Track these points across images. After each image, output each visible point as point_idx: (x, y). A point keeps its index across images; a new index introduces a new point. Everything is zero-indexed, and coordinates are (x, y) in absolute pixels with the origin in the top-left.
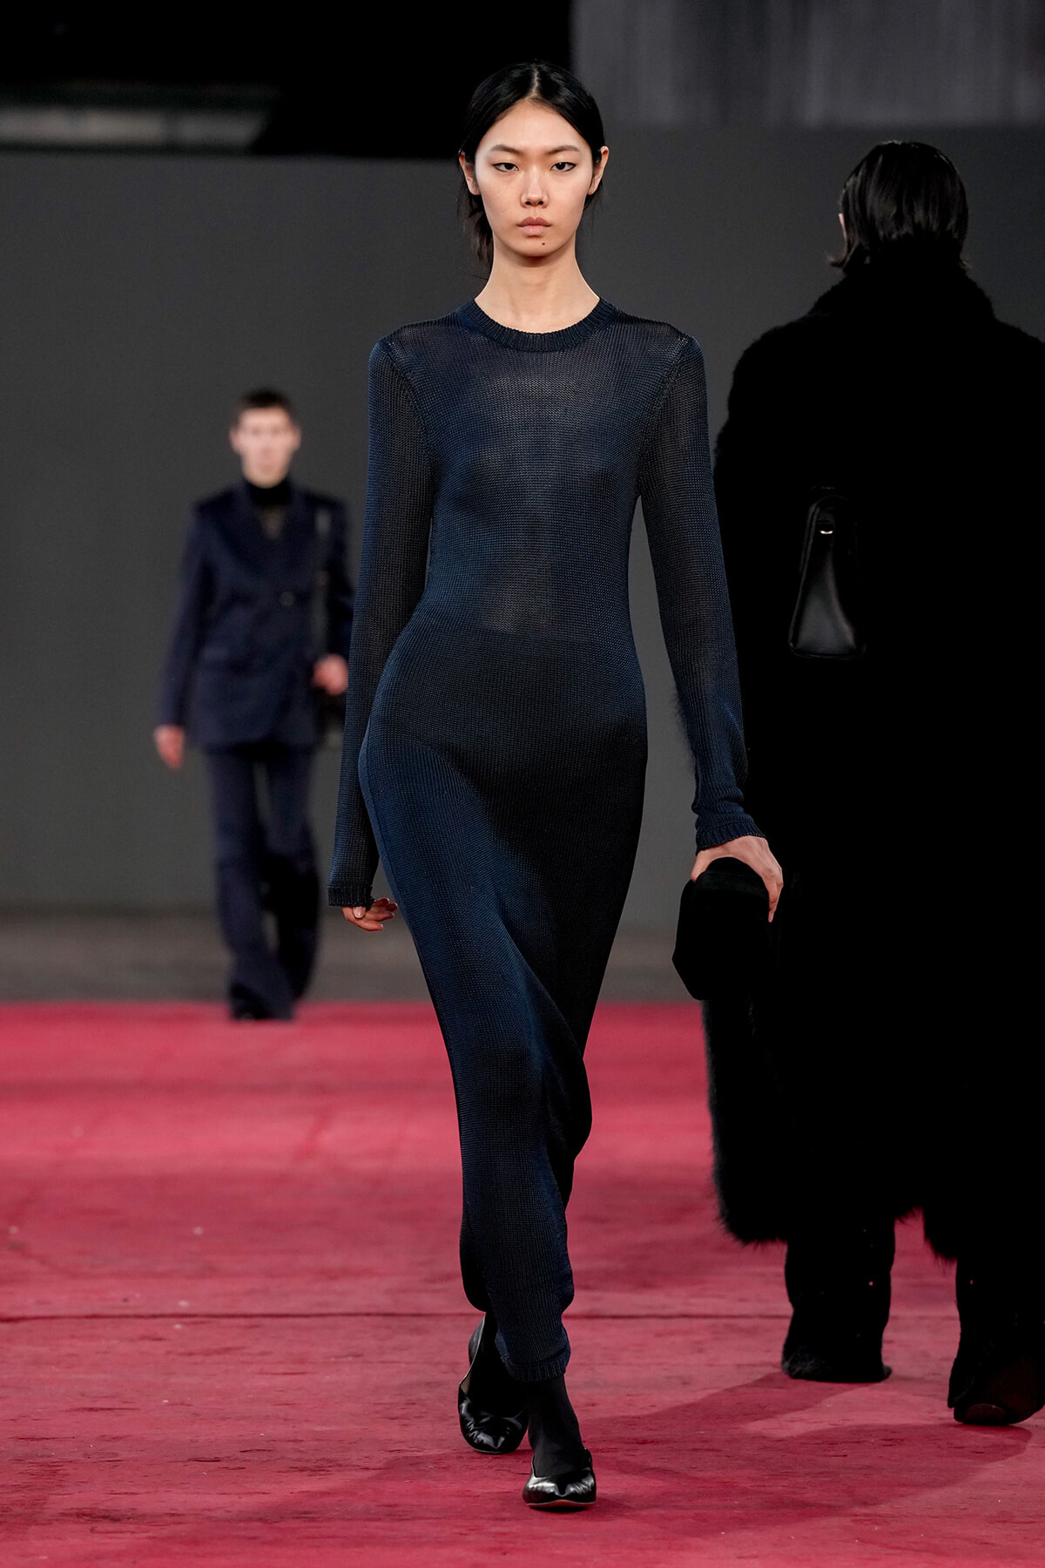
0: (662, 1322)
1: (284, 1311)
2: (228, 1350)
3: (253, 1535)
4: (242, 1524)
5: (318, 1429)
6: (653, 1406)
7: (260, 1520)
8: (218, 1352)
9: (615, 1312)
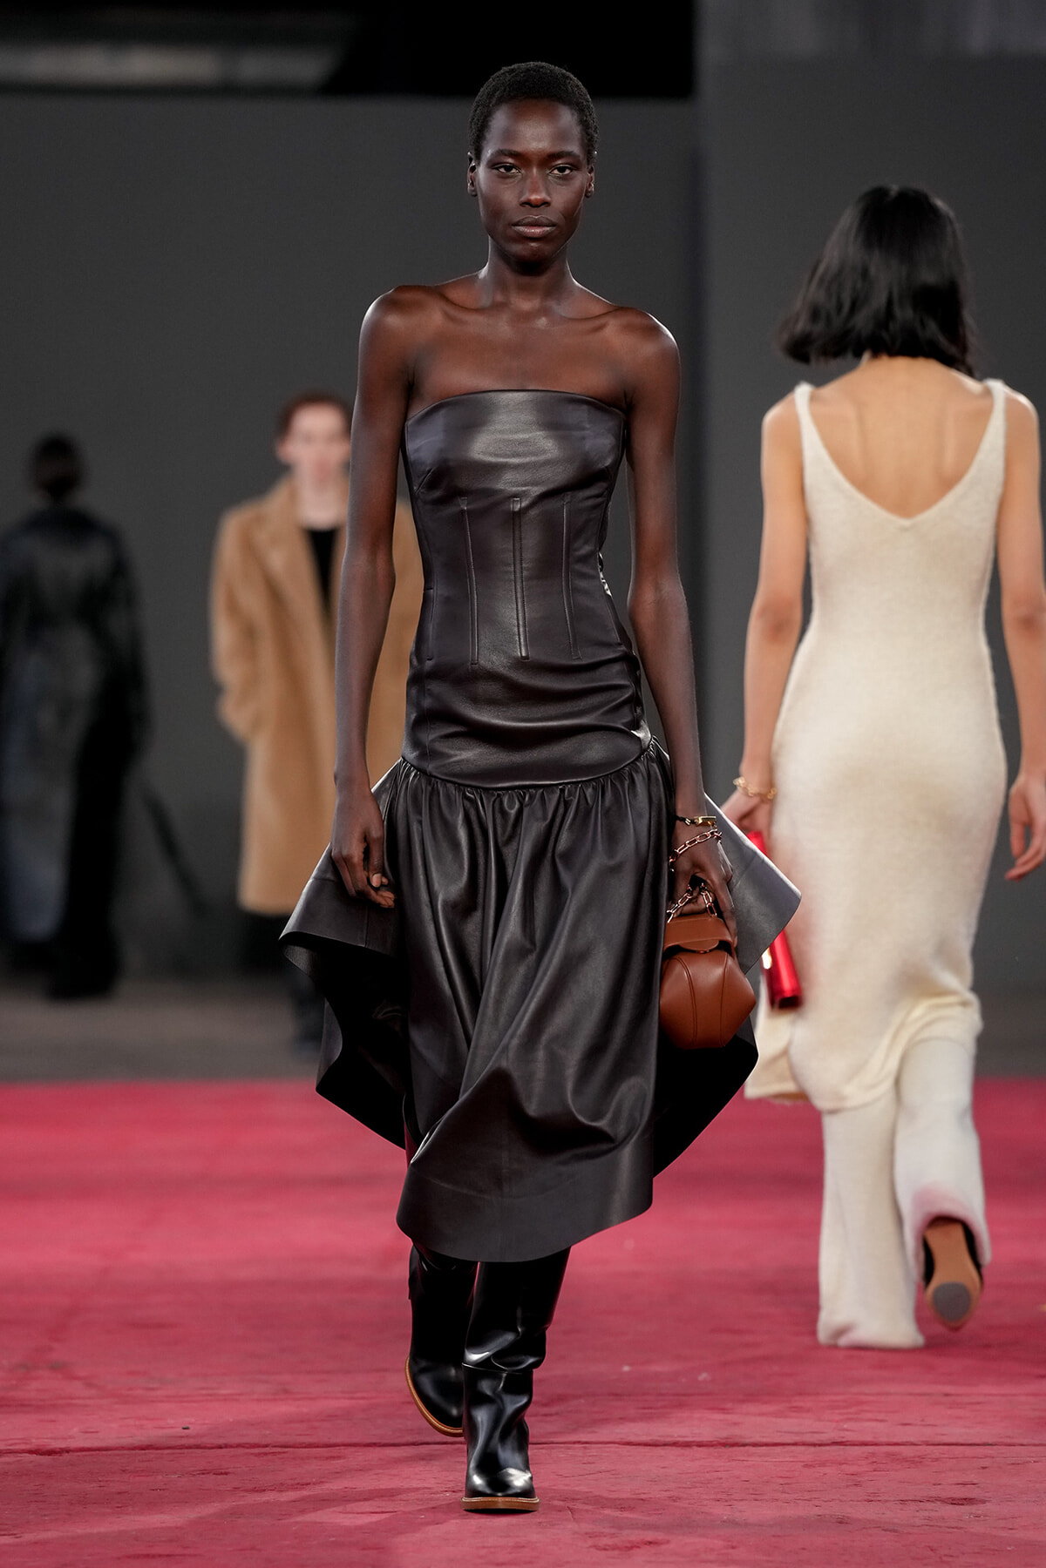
0: (812, 1449)
6: (804, 1549)
9: (757, 1439)
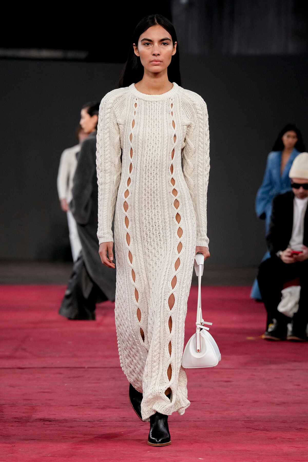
1: (94, 366)
2: (79, 377)
3: (86, 425)
4: (83, 422)
5: (104, 397)
7: (88, 421)
8: (77, 377)
